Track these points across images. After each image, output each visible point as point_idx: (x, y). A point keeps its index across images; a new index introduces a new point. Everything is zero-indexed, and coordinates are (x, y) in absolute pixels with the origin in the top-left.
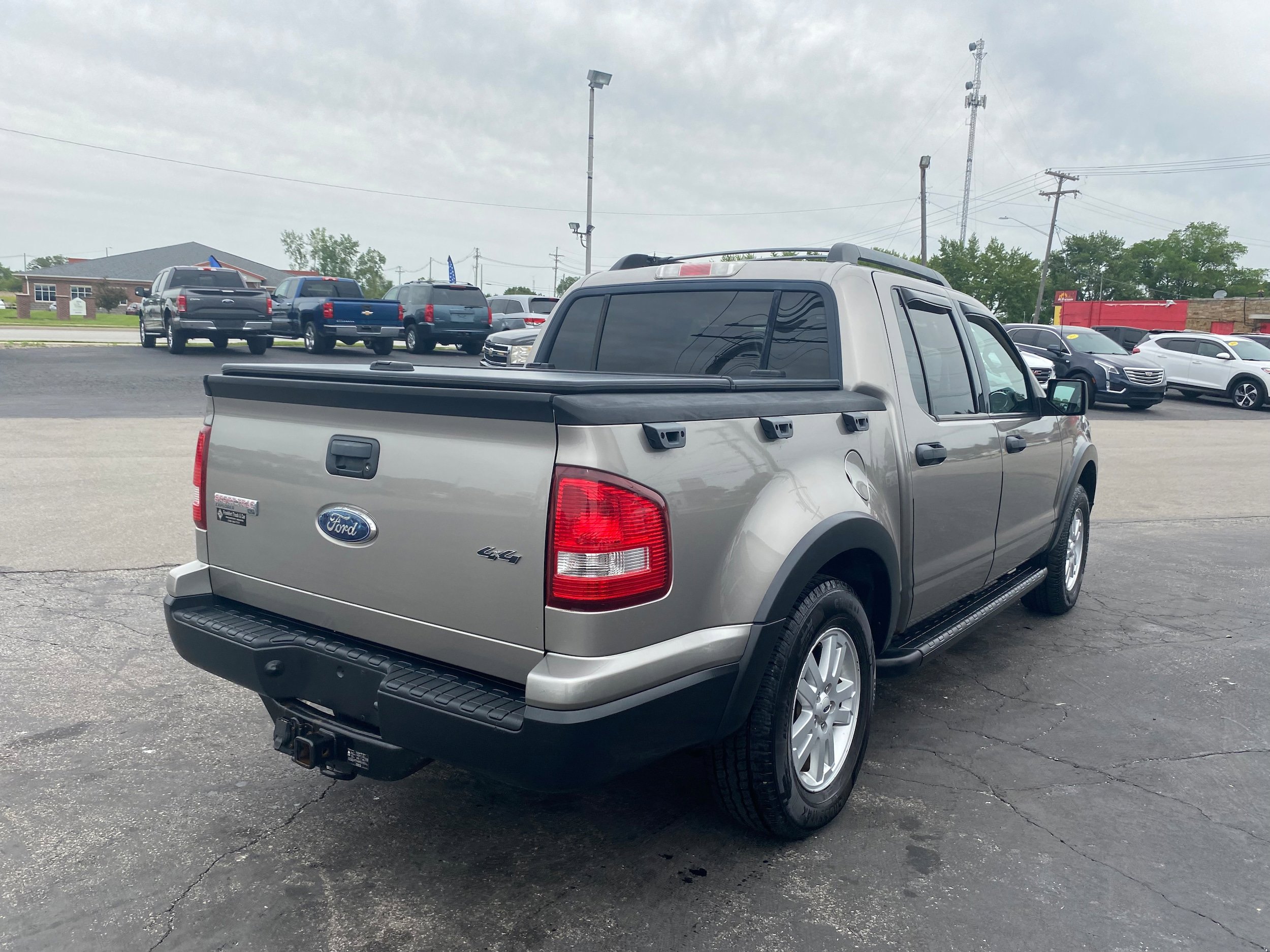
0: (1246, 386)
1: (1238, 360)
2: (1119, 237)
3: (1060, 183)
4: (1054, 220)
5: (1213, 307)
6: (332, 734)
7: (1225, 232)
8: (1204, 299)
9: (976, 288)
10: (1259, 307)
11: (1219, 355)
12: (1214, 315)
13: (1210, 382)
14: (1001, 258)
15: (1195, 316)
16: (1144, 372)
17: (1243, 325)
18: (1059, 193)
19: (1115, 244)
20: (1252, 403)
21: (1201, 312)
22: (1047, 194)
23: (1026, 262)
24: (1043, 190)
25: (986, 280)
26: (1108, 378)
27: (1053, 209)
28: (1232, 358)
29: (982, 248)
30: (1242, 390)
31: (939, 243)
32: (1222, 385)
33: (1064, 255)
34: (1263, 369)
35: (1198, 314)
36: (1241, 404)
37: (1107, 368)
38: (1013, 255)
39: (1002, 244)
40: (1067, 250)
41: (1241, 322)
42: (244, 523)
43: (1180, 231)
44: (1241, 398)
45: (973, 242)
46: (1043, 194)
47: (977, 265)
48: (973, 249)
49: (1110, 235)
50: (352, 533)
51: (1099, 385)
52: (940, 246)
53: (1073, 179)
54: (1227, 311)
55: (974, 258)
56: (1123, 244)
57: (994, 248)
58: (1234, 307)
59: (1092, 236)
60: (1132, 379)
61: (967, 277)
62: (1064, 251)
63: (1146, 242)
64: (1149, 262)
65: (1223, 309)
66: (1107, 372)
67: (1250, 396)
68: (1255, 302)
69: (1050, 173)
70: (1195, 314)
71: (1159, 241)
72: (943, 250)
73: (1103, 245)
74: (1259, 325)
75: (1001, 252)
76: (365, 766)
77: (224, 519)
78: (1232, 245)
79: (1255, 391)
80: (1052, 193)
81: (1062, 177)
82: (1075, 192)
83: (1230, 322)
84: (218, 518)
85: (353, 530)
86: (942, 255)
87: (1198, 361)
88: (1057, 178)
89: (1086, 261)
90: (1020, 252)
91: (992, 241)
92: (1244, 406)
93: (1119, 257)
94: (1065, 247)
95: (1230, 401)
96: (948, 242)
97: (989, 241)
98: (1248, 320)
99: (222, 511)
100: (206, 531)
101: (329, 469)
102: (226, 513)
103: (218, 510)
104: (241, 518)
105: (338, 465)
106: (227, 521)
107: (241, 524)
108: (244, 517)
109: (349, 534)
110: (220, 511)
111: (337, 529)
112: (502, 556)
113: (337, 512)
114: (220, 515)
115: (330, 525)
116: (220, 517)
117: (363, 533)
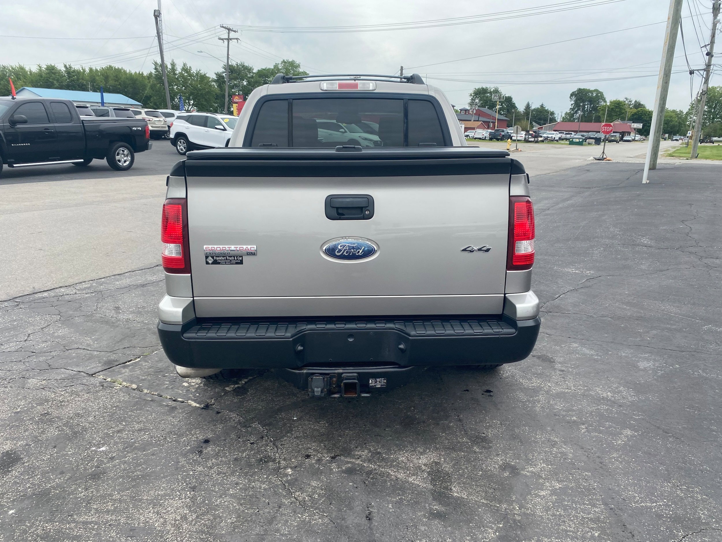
1: (348, 132)
2: (251, 66)
3: (229, 33)
4: (228, 55)
6: (355, 374)
7: (299, 66)
9: (179, 93)
14: (190, 75)
18: (229, 39)
19: (250, 70)
22: (222, 39)
23: (203, 78)
24: (220, 36)
25: (184, 88)
27: (227, 48)
29: (179, 70)
31: (153, 64)
33: (224, 75)
38: (197, 74)
39: (190, 67)
40: (225, 72)
42: (241, 262)
43: (278, 64)
45: (173, 65)
46: (220, 39)
47: (177, 79)
48: (173, 69)
49: (246, 64)
50: (360, 254)
52: (154, 67)
53: (235, 31)
55: (175, 74)
56: (253, 70)
57: (185, 69)
59: (237, 65)
61: (173, 86)
62: (224, 72)
63: (263, 69)
64: (266, 80)
69: (223, 27)
71: (269, 69)
72: (156, 69)
73: (243, 70)
75: (190, 71)
76: (384, 385)
77: (215, 262)
78: (303, 72)
80: (225, 39)
81: (229, 30)
82: (237, 39)
84: (207, 263)
85: (361, 252)
86: (155, 72)
88: (227, 30)
89: (235, 79)
90: (201, 72)
91: (184, 65)
93: (252, 77)
94: (224, 70)
96: (158, 64)
97: (182, 65)
99: (213, 257)
100: (190, 275)
101: (330, 217)
102: (218, 259)
103: (207, 257)
104: (237, 260)
105: (338, 214)
106: (219, 263)
107: (237, 263)
108: (241, 258)
109: (357, 254)
110: (210, 258)
111: (345, 253)
112: (480, 250)
113: (344, 243)
114: (210, 260)
115: (337, 252)
116: (210, 262)
117: (369, 252)
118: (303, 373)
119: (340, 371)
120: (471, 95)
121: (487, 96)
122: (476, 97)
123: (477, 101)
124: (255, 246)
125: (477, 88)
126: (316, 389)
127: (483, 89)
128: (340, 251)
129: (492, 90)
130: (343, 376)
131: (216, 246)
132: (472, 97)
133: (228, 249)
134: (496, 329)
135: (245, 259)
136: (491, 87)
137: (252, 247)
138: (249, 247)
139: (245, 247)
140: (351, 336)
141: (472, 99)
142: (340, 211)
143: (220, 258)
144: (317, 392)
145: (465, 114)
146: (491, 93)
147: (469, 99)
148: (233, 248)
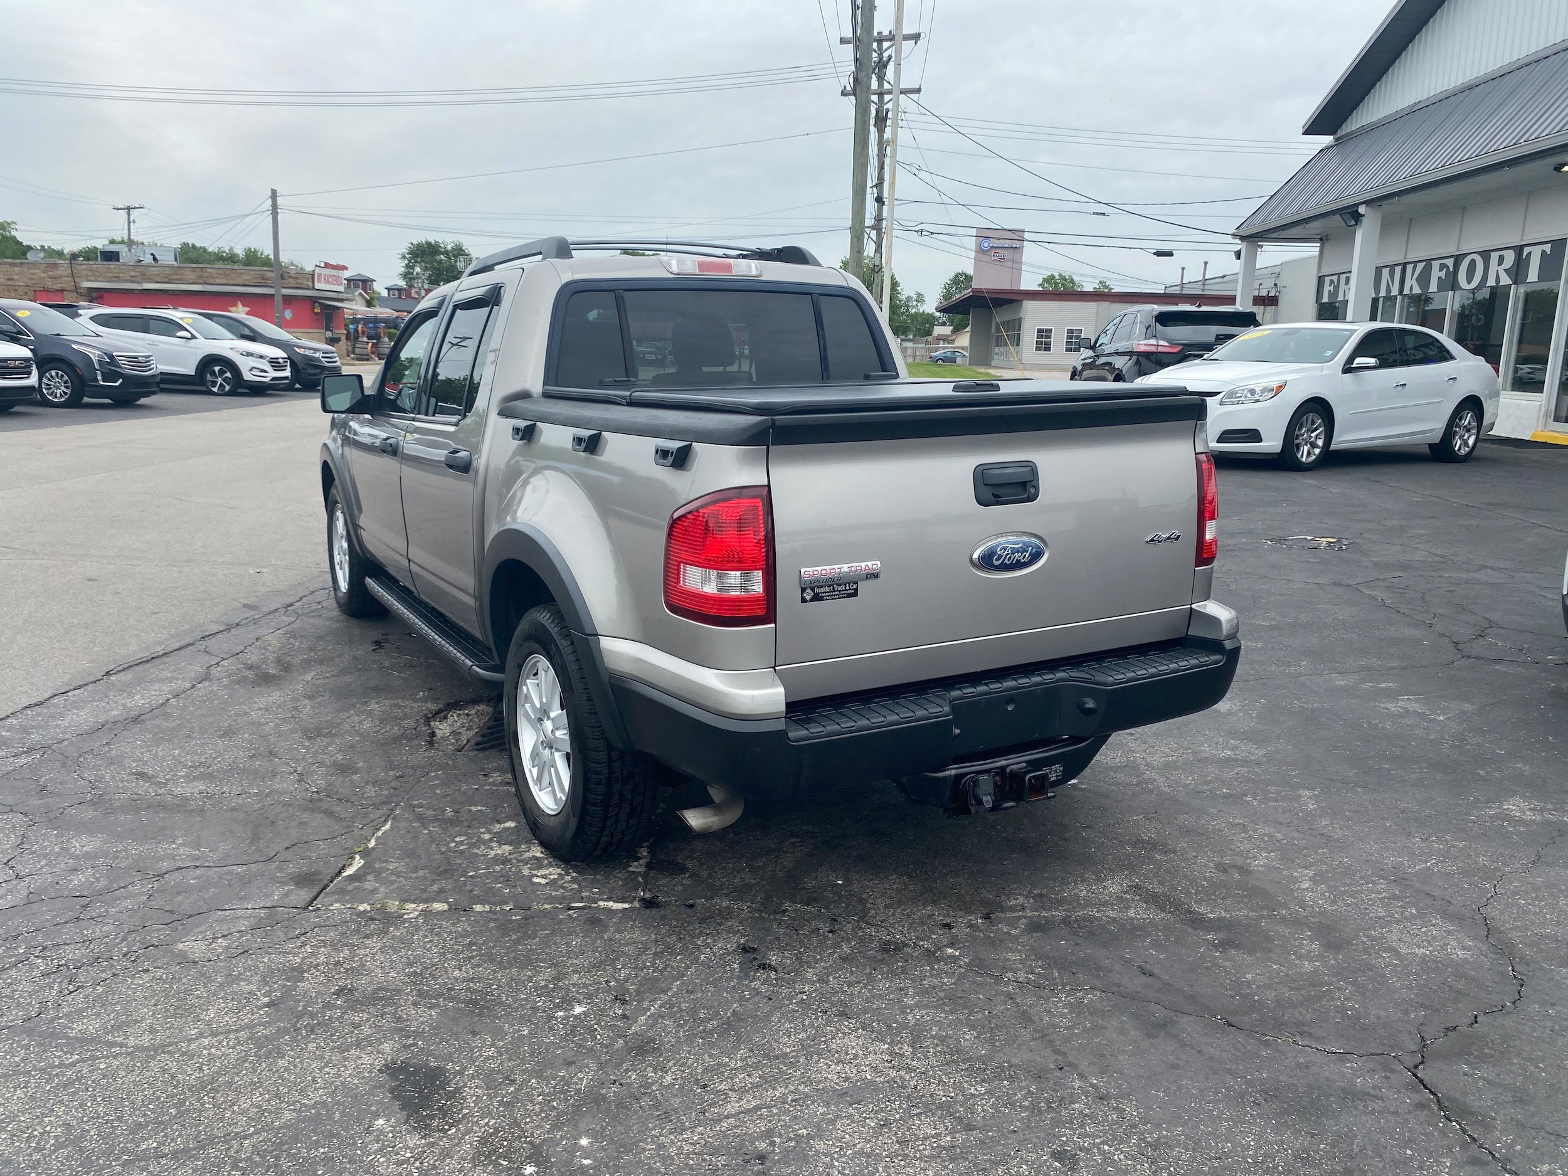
0: (217, 369)
1: (201, 340)
5: (31, 271)
6: (1025, 765)
8: (18, 261)
10: (90, 273)
11: (179, 334)
12: (35, 281)
13: (174, 366)
15: (10, 283)
16: (135, 357)
17: (75, 294)
20: (227, 388)
21: (16, 277)
26: (97, 367)
28: (193, 337)
30: (213, 373)
32: (189, 369)
34: (231, 349)
35: (12, 279)
36: (215, 389)
37: (94, 355)
41: (71, 291)
42: (855, 594)
44: (214, 384)
50: (1025, 559)
51: (86, 375)
54: (51, 277)
58: (59, 272)
60: (127, 369)
65: (45, 275)
66: (95, 359)
67: (224, 380)
68: (84, 267)
70: (9, 279)
74: (94, 295)
77: (817, 598)
79: (228, 374)
83: (58, 291)
85: (1026, 555)
87: (154, 341)
92: (220, 392)
95: (203, 388)
98: (80, 288)
99: (812, 589)
100: (773, 625)
101: (982, 502)
102: (820, 590)
103: (803, 590)
104: (850, 589)
105: (995, 496)
106: (822, 599)
107: (849, 595)
108: (855, 587)
109: (1022, 561)
110: (809, 591)
111: (1006, 561)
112: (1169, 538)
113: (1004, 543)
114: (808, 595)
115: (996, 560)
116: (808, 598)
117: (1036, 556)
118: (950, 776)
119: (1004, 763)
120: (404, 257)
121: (441, 260)
122: (415, 262)
123: (418, 269)
124: (878, 562)
125: (415, 242)
126: (984, 799)
127: (429, 244)
128: (1000, 557)
129: (449, 248)
130: (1008, 770)
131: (819, 569)
132: (407, 262)
133: (837, 570)
134: (1203, 657)
135: (862, 586)
136: (447, 241)
137: (874, 564)
138: (870, 564)
139: (863, 564)
140: (1010, 700)
141: (407, 266)
142: (999, 491)
143: (824, 590)
144: (987, 802)
145: (400, 297)
146: (446, 253)
147: (400, 267)
148: (845, 568)
